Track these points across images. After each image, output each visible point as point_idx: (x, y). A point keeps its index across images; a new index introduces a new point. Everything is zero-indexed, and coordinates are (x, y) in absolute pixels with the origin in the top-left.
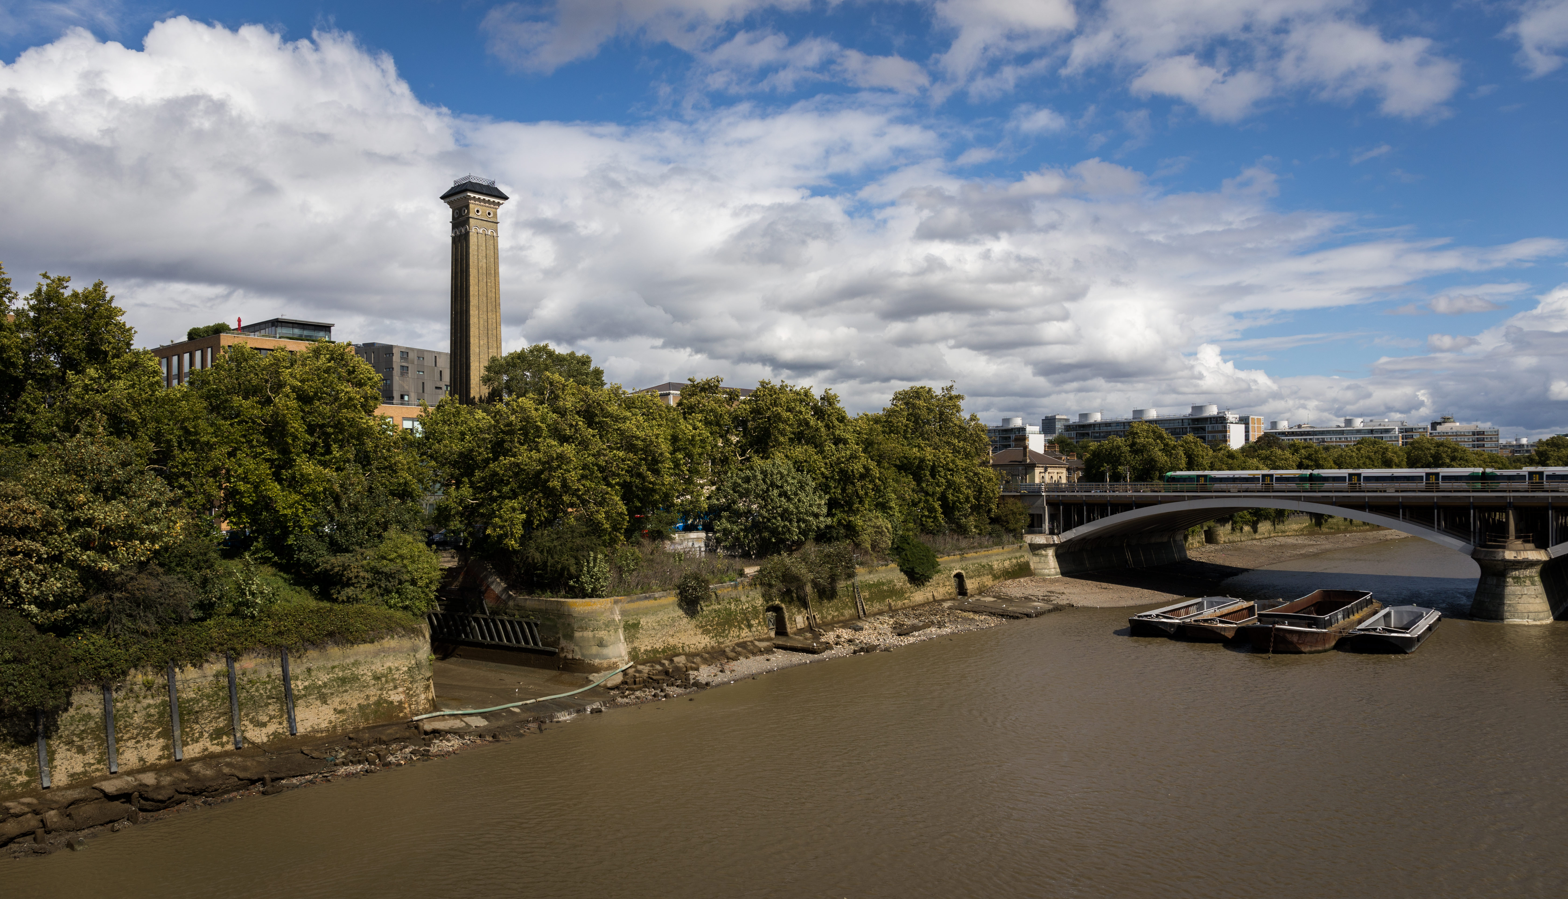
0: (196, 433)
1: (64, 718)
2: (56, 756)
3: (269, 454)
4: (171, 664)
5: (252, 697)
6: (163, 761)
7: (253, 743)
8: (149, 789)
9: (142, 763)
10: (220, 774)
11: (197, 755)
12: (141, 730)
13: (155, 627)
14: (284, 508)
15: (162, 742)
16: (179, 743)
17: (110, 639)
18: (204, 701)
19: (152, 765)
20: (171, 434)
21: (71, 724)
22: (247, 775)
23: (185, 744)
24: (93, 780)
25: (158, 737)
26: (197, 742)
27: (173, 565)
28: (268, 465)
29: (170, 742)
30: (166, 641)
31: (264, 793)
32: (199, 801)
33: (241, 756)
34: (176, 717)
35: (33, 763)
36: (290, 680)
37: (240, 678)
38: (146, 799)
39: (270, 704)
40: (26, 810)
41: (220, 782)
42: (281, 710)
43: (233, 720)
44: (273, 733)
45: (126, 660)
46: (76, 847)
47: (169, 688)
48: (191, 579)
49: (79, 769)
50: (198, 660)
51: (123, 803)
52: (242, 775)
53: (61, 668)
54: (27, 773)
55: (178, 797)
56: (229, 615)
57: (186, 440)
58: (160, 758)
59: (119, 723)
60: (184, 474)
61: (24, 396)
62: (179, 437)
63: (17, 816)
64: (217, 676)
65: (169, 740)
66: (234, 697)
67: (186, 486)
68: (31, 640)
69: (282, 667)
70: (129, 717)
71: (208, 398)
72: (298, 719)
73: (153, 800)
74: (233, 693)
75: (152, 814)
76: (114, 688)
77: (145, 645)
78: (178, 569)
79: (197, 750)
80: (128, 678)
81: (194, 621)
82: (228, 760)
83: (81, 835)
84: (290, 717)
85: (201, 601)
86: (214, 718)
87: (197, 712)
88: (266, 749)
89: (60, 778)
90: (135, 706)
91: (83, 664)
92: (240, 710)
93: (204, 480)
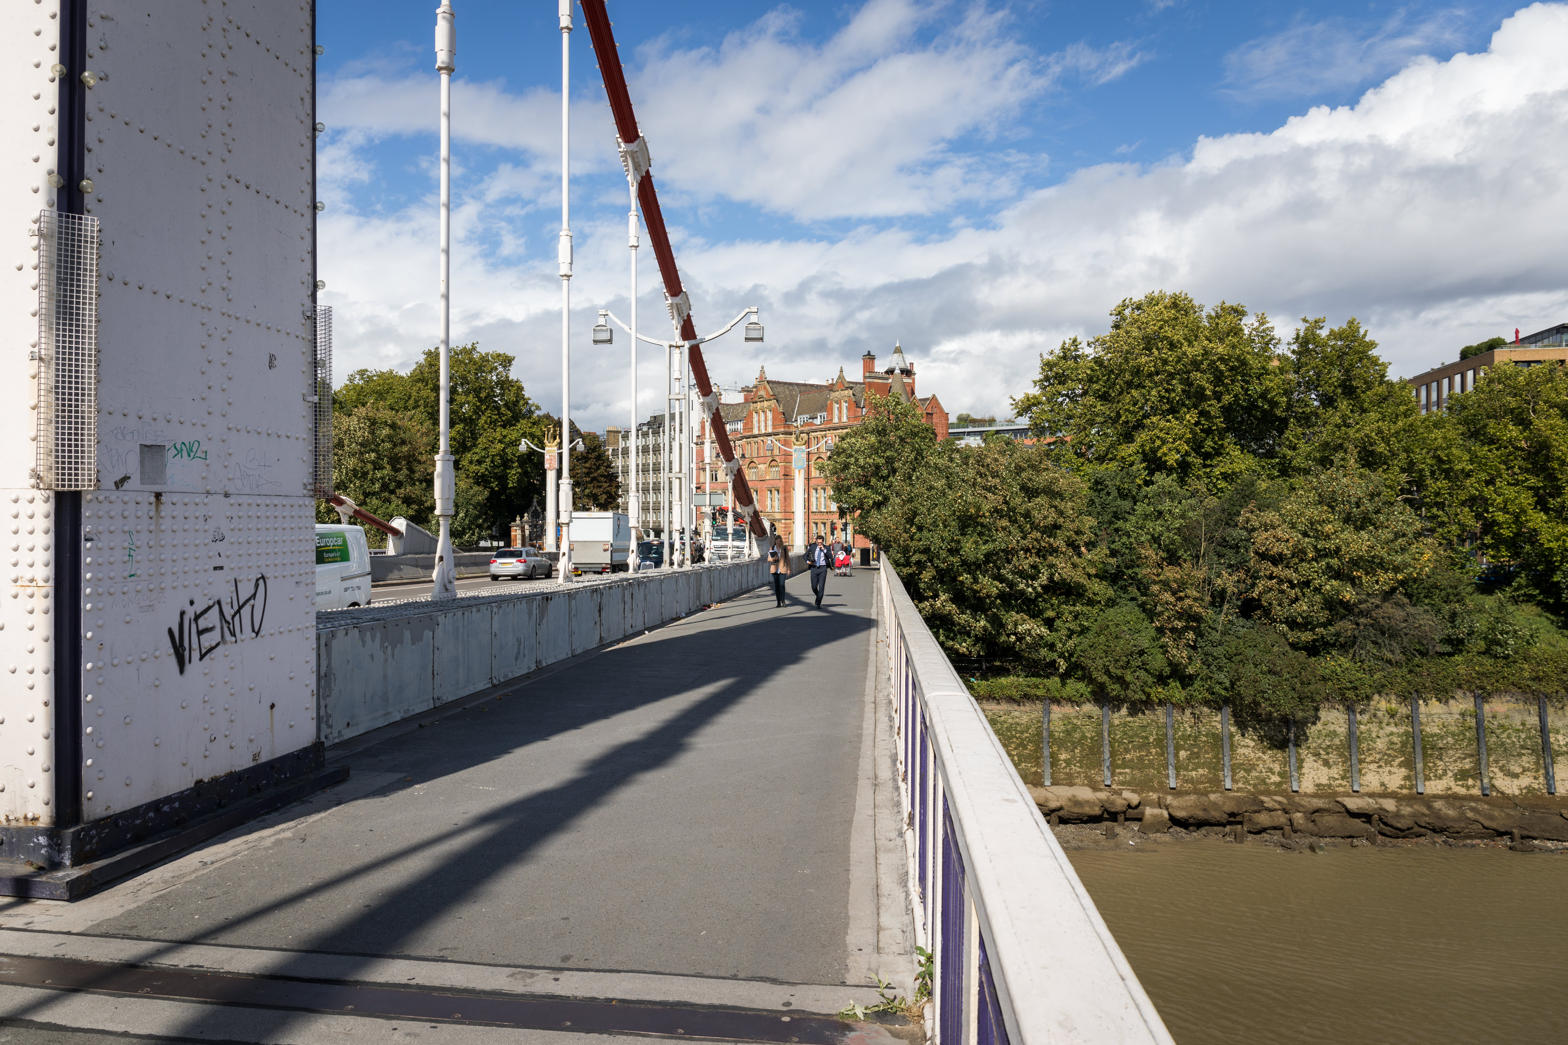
0: (1450, 461)
1: (1312, 730)
2: (1305, 764)
3: (1533, 481)
4: (1415, 695)
5: (1503, 744)
6: (1405, 791)
7: (1502, 793)
8: (1389, 815)
9: (1383, 788)
10: (1463, 817)
11: (1440, 793)
12: (1383, 756)
13: (1399, 657)
14: (1549, 541)
15: (1403, 771)
16: (1421, 776)
17: (1355, 663)
18: (1449, 739)
19: (1393, 792)
20: (1423, 463)
21: (1319, 738)
22: (1494, 825)
23: (1427, 778)
24: (1336, 794)
25: (1400, 765)
26: (1440, 779)
27: (1422, 595)
28: (1531, 493)
29: (1412, 773)
30: (1410, 672)
31: (1511, 848)
32: (1440, 839)
33: (1488, 804)
34: (1419, 750)
35: (1285, 767)
36: (1549, 732)
37: (1489, 721)
38: (1385, 824)
39: (1523, 754)
40: (1278, 807)
41: (1463, 825)
42: (1537, 763)
43: (1480, 764)
44: (1526, 788)
45: (1370, 686)
46: (1317, 850)
47: (1412, 719)
48: (1439, 611)
49: (1324, 781)
50: (1443, 694)
51: (1363, 822)
52: (1487, 823)
53: (1309, 684)
54: (1279, 774)
55: (1417, 829)
56: (1479, 653)
57: (1439, 468)
58: (1402, 787)
59: (1363, 745)
60: (1437, 504)
61: (1288, 434)
62: (1432, 466)
63: (1270, 810)
64: (1463, 714)
65: (1411, 771)
66: (1482, 740)
67: (1439, 516)
68: (1284, 654)
69: (1540, 717)
70: (1371, 741)
71: (1466, 422)
72: (1557, 777)
73: (1392, 826)
74: (1482, 735)
75: (1390, 839)
76: (1359, 710)
77: (1389, 673)
78: (1427, 601)
79: (1440, 787)
80: (1372, 703)
81: (1441, 655)
82: (1473, 804)
83: (1323, 842)
84: (1547, 773)
85: (1449, 636)
86: (1459, 758)
87: (1441, 748)
88: (1517, 802)
89: (1307, 785)
90: (1378, 731)
91: (1330, 683)
92: (1489, 755)
93: (1459, 510)
